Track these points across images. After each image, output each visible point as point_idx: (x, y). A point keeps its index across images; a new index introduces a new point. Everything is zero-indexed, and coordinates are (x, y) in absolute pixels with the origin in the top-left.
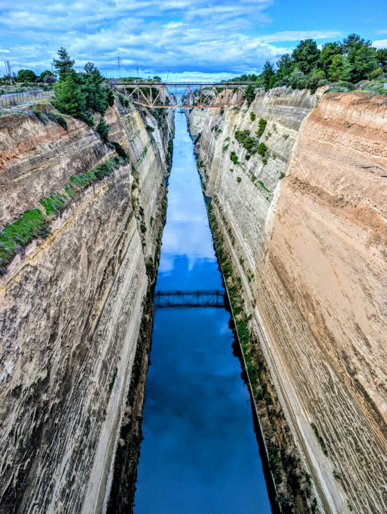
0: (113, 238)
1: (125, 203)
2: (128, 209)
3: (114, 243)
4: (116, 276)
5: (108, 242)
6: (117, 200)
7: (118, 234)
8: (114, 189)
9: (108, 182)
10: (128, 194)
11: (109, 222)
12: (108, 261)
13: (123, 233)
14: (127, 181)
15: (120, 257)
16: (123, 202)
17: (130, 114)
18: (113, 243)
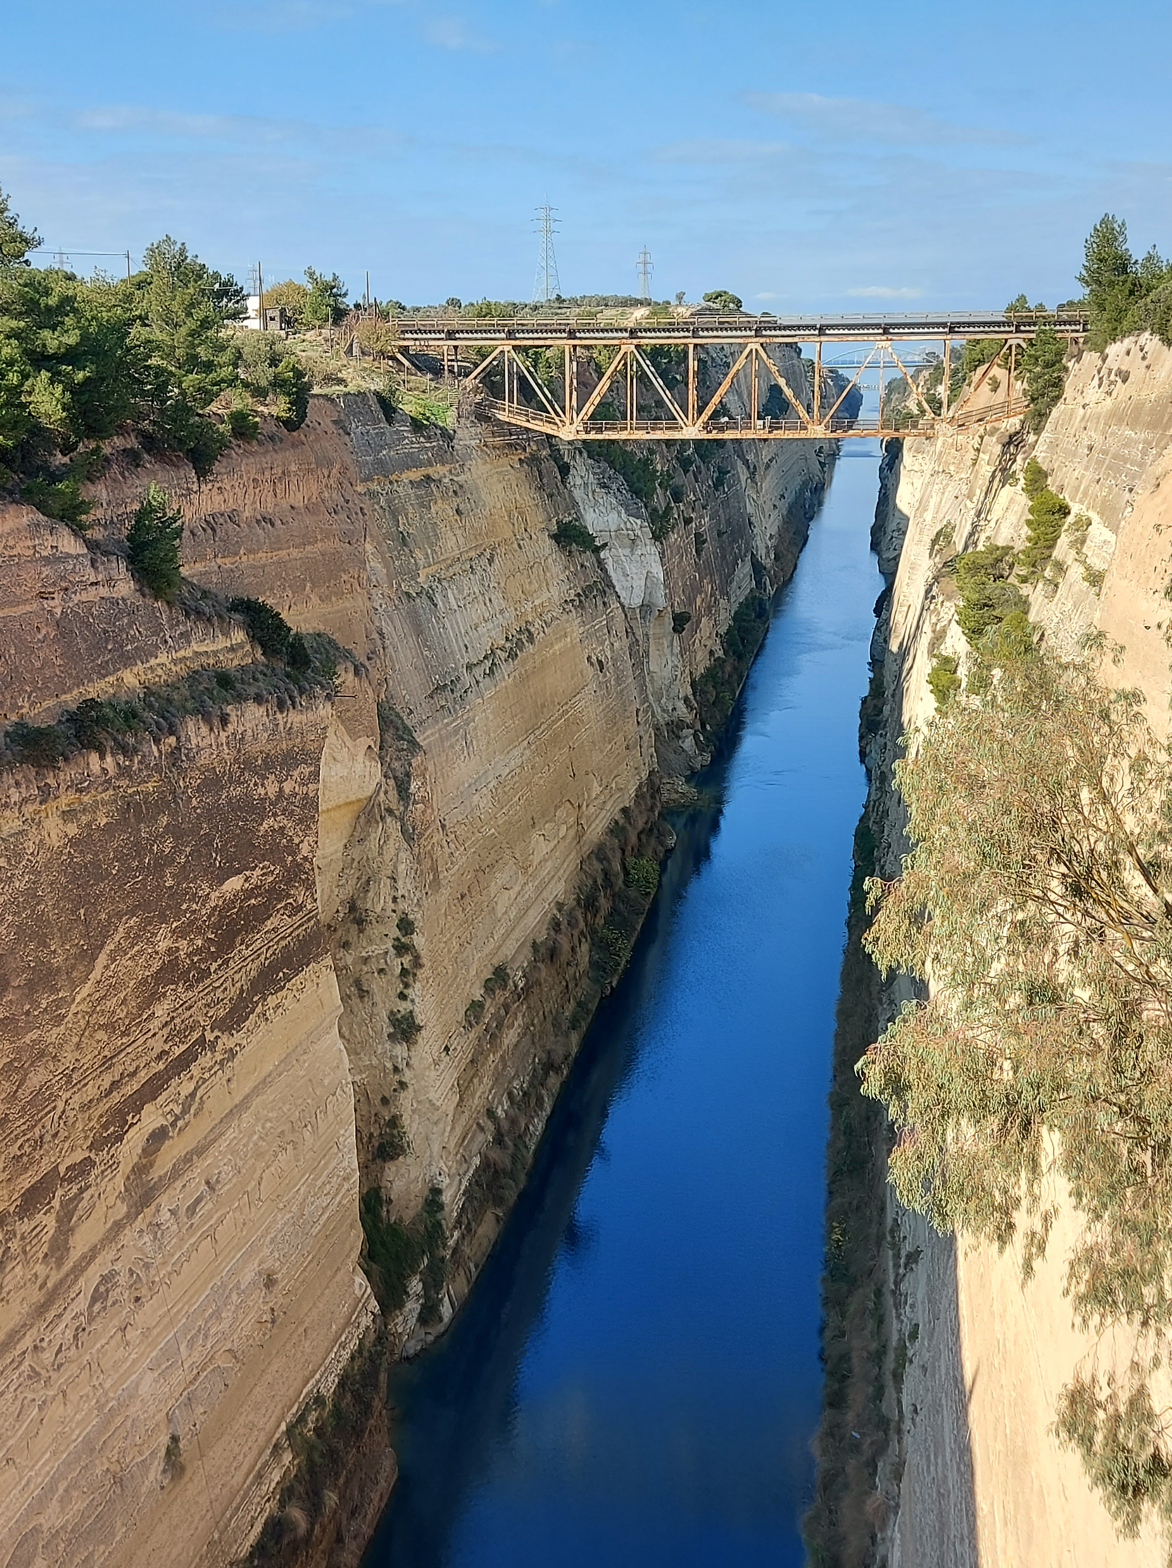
0: (107, 1063)
1: (249, 894)
2: (269, 925)
3: (109, 1092)
4: (79, 1269)
5: (46, 1085)
6: (183, 874)
7: (158, 1045)
8: (164, 820)
9: (124, 783)
10: (293, 850)
11: (74, 986)
12: (26, 1182)
13: (202, 1041)
14: (288, 787)
15: (140, 1170)
16: (234, 884)
17: (438, 471)
18: (92, 1091)
